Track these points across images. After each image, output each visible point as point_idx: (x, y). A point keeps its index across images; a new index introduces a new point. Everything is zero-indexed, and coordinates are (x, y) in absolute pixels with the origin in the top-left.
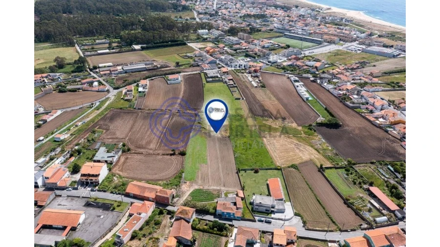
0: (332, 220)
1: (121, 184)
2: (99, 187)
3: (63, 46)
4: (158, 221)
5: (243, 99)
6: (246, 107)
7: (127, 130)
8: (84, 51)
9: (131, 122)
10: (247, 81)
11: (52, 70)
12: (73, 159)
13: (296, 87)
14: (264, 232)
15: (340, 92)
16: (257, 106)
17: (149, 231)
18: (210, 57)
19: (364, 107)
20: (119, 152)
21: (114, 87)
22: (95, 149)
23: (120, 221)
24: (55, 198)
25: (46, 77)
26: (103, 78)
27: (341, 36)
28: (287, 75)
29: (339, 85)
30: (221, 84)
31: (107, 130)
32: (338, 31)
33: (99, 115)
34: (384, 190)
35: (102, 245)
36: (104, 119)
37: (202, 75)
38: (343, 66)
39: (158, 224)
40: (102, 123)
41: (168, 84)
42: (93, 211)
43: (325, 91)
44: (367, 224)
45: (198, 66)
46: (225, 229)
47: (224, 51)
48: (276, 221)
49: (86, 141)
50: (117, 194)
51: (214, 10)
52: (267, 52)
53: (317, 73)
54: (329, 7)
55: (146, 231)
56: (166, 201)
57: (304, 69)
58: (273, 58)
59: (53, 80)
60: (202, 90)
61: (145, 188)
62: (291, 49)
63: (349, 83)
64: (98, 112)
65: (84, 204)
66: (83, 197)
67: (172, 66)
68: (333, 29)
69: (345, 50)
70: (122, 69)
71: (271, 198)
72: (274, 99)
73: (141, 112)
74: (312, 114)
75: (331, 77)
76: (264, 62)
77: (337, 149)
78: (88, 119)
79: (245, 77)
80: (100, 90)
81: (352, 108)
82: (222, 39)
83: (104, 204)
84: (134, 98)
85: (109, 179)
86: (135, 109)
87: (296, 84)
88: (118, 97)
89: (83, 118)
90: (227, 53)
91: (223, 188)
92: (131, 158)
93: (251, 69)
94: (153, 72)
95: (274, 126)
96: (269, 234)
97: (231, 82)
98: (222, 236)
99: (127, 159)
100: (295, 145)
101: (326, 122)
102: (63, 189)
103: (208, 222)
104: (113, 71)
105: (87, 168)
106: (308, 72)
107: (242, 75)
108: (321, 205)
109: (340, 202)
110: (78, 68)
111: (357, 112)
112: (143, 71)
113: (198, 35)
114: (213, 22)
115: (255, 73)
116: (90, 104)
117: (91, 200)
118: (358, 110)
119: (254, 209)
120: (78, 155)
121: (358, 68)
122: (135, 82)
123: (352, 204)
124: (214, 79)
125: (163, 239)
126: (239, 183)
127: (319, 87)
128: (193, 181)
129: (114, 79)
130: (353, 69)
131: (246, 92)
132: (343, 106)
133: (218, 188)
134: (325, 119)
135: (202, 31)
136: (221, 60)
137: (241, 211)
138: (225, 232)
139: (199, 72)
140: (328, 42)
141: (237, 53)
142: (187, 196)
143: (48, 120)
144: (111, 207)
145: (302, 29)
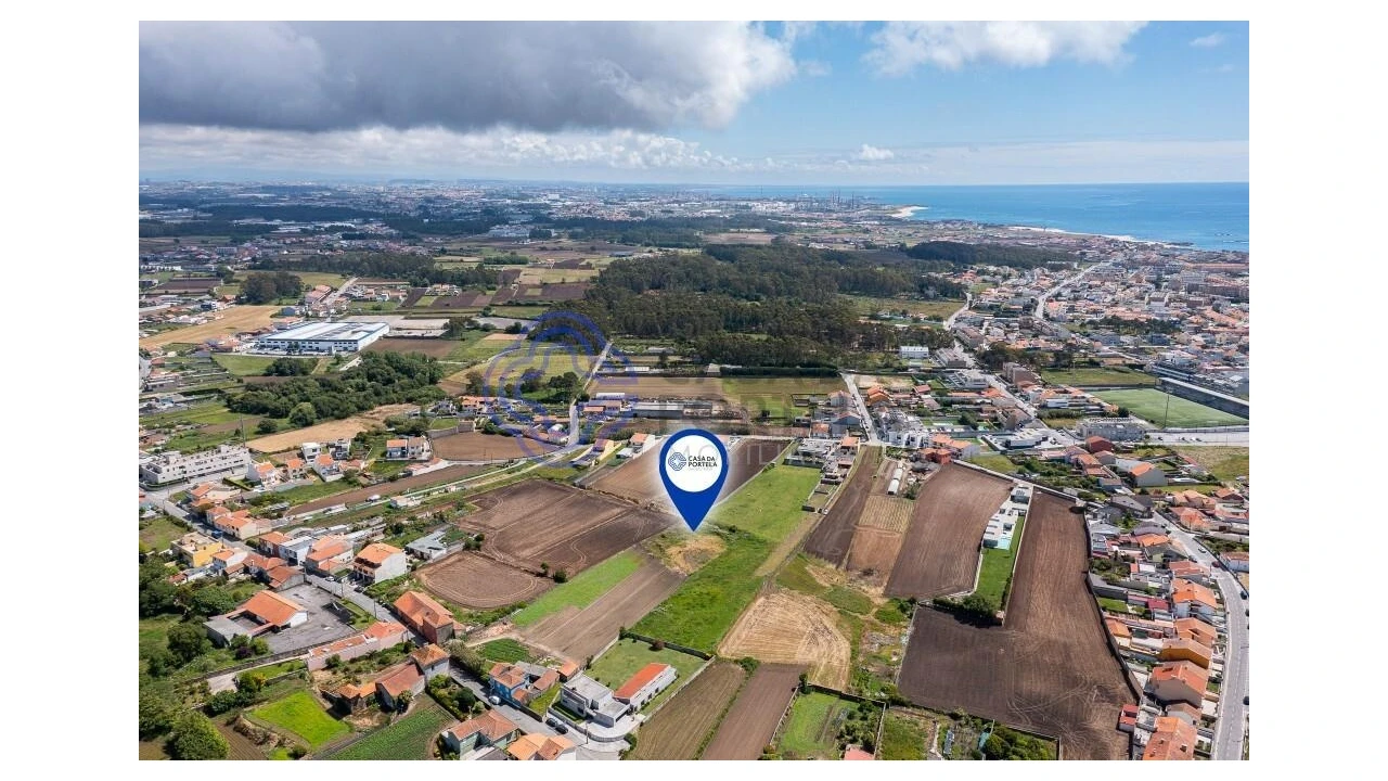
5: (821, 512)
6: (806, 530)
9: (540, 506)
10: (886, 477)
13: (997, 511)
15: (1117, 548)
16: (838, 533)
17: (361, 667)
18: (864, 410)
19: (1143, 598)
20: (458, 545)
22: (428, 532)
24: (301, 584)
28: (1016, 481)
29: (1142, 531)
30: (810, 471)
31: (485, 509)
33: (501, 482)
37: (791, 446)
40: (491, 495)
42: (325, 616)
43: (1079, 537)
45: (808, 426)
46: (471, 709)
47: (915, 401)
48: (578, 733)
49: (431, 517)
50: (381, 605)
52: (1021, 417)
53: (1123, 492)
55: (357, 665)
56: (433, 637)
58: (1026, 434)
62: (1104, 421)
65: (326, 604)
66: (335, 595)
67: (750, 418)
71: (608, 691)
72: (903, 528)
73: (579, 493)
74: (959, 580)
76: (993, 441)
79: (892, 466)
81: (1096, 594)
82: (947, 375)
83: (350, 612)
84: (594, 466)
85: (396, 581)
86: (574, 484)
87: (1008, 505)
88: (568, 458)
89: (470, 482)
90: (918, 407)
91: (558, 654)
92: (465, 562)
93: (922, 452)
95: (821, 580)
97: (839, 473)
98: (456, 716)
99: (459, 560)
103: (456, 687)
105: (371, 549)
107: (889, 463)
111: (1096, 605)
112: (672, 418)
113: (895, 357)
115: (926, 462)
116: (508, 460)
118: (1109, 602)
119: (562, 702)
122: (629, 437)
124: (805, 458)
128: (521, 625)
131: (848, 500)
133: (547, 650)
135: (911, 349)
138: (466, 713)
139: (792, 439)
141: (943, 410)
142: (478, 642)
143: (414, 474)
144: (352, 619)
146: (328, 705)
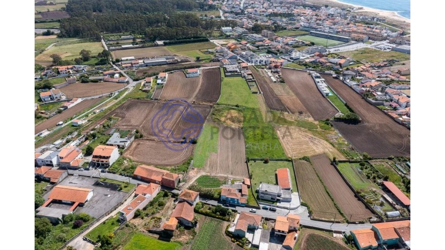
0: (340, 212)
1: (131, 166)
2: (109, 169)
3: (90, 41)
4: (162, 202)
5: (260, 93)
6: (263, 101)
7: (142, 118)
8: (109, 45)
9: (147, 111)
10: (267, 76)
11: (78, 62)
12: (87, 142)
13: (317, 83)
14: (267, 219)
15: (363, 88)
16: (274, 100)
17: (152, 211)
18: (231, 53)
19: (388, 103)
20: (131, 137)
21: (134, 78)
22: (109, 135)
23: (126, 200)
24: (67, 177)
25: (72, 69)
26: (124, 70)
27: (370, 34)
28: (308, 71)
29: (363, 82)
30: (240, 78)
31: (123, 117)
32: (369, 29)
33: (116, 104)
34: (400, 185)
35: (106, 222)
36: (121, 107)
37: (222, 69)
38: (370, 63)
39: (161, 205)
40: (118, 111)
41: (186, 77)
42: (100, 190)
43: (348, 87)
44: (377, 217)
45: (219, 61)
46: (228, 214)
47: (246, 47)
48: (281, 209)
49: (102, 127)
50: (125, 176)
51: (240, 9)
52: (290, 48)
53: (341, 70)
54: (361, 7)
55: (150, 210)
56: (172, 185)
57: (327, 66)
58: (295, 54)
59: (77, 71)
60: (220, 84)
61: (153, 171)
62: (315, 47)
63: (373, 81)
64: (116, 101)
65: (93, 183)
66: (93, 177)
67: (193, 61)
68: (363, 28)
69: (374, 48)
70: (144, 62)
71: (278, 187)
72: (293, 94)
73: (158, 102)
74: (331, 109)
75: (354, 74)
76: (286, 58)
77: (353, 144)
78: (106, 107)
79: (264, 72)
80: (120, 81)
81: (375, 105)
82: (245, 37)
83: (112, 184)
84: (152, 90)
85: (119, 162)
86: (152, 99)
87: (317, 80)
88: (137, 88)
89: (101, 106)
90: (249, 49)
91: (230, 176)
92: (142, 144)
93: (271, 65)
94: (173, 66)
95: (289, 119)
96: (273, 221)
97: (250, 77)
98: (224, 220)
99: (138, 144)
100: (309, 138)
101: (345, 117)
102: (75, 168)
103: (211, 206)
104: (134, 64)
105: (99, 150)
106: (331, 68)
107: (262, 71)
108: (330, 197)
109: (351, 195)
110: (102, 61)
111: (379, 109)
112: (163, 65)
113: (222, 32)
114: (238, 20)
115: (275, 69)
116: (109, 93)
117: (100, 180)
118: (380, 107)
119: (260, 197)
120: (93, 139)
121: (385, 66)
122: (155, 75)
123: (363, 197)
124: (232, 74)
125: (165, 219)
126: (247, 171)
127: (342, 84)
128: (201, 167)
129: (135, 71)
130: (379, 67)
131: (264, 87)
132: (365, 103)
133: (226, 176)
134: (343, 114)
135: (226, 28)
136: (242, 56)
137: (246, 198)
138: (227, 217)
139: (219, 67)
140: (356, 40)
141: (259, 49)
142: (193, 182)
143: (69, 107)
144: (118, 188)
145: (330, 28)
146: (157, 236)
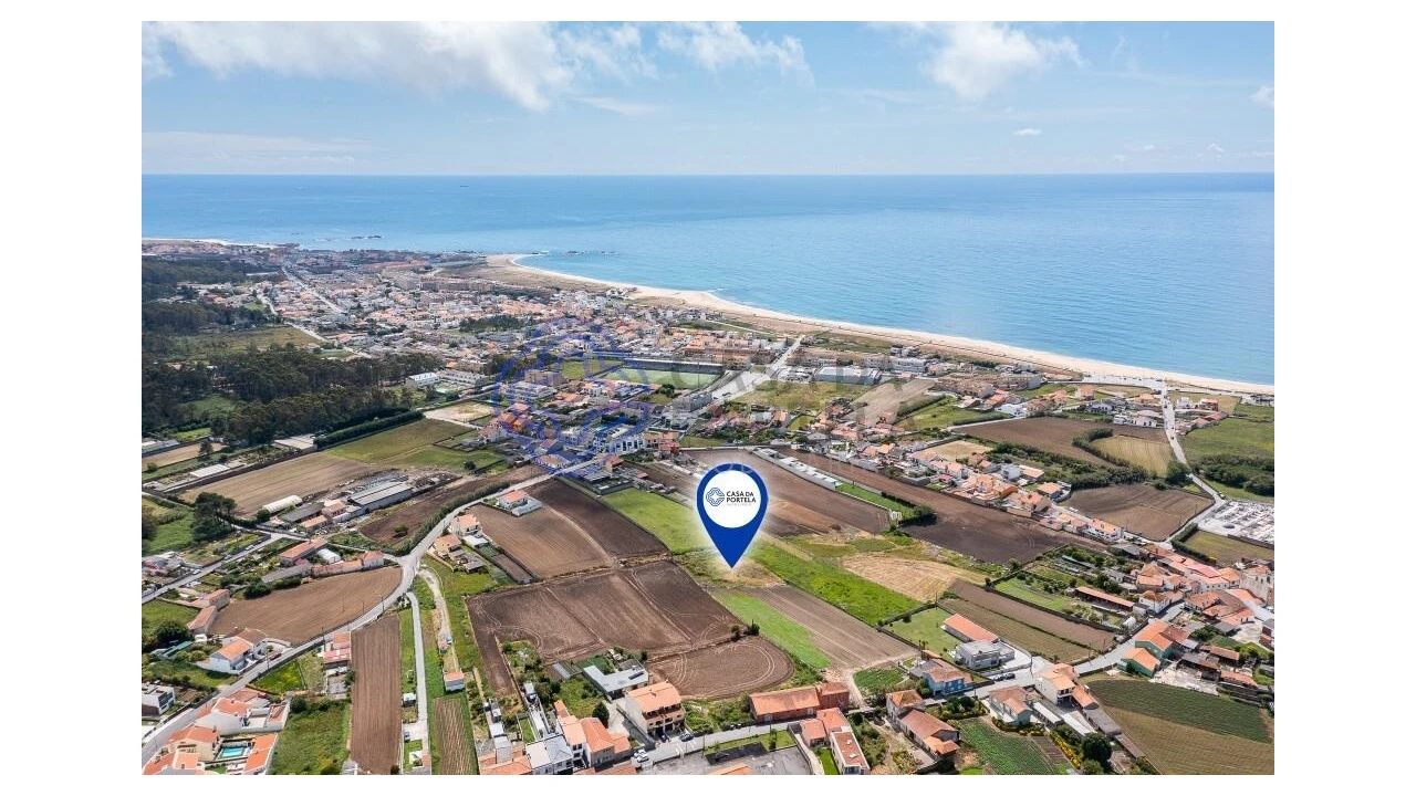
1: (728, 709)
2: (691, 730)
4: (868, 731)
7: (575, 626)
9: (557, 610)
12: (562, 705)
13: (787, 468)
14: (1023, 690)
21: (391, 551)
28: (740, 448)
29: (858, 449)
30: (638, 490)
36: (480, 620)
37: (567, 481)
38: (815, 412)
39: (874, 735)
41: (516, 516)
44: (1120, 634)
45: (529, 463)
46: (973, 705)
48: (1017, 671)
49: (522, 669)
50: (740, 728)
53: (791, 434)
55: (873, 748)
56: (842, 703)
57: (760, 431)
58: (674, 417)
64: (442, 612)
65: (705, 763)
67: (464, 475)
69: (779, 379)
70: (354, 502)
72: (776, 498)
74: (870, 509)
75: (825, 437)
76: (663, 429)
77: (972, 554)
78: (446, 632)
80: (367, 564)
83: (741, 748)
87: (782, 462)
88: (440, 569)
91: (891, 659)
93: (662, 448)
95: (835, 544)
96: (1030, 689)
97: (655, 484)
98: (978, 714)
100: (907, 565)
102: (627, 755)
104: (335, 514)
105: (644, 699)
107: (655, 466)
108: (1045, 632)
111: (933, 490)
112: (408, 500)
113: (421, 389)
115: (676, 455)
117: (707, 752)
120: (559, 695)
121: (846, 412)
124: (610, 485)
125: (911, 750)
126: (902, 643)
128: (830, 665)
129: (355, 532)
132: (904, 485)
133: (885, 661)
134: (901, 513)
135: (422, 377)
138: (976, 708)
140: (732, 368)
142: (855, 689)
143: (347, 659)
145: (647, 345)
